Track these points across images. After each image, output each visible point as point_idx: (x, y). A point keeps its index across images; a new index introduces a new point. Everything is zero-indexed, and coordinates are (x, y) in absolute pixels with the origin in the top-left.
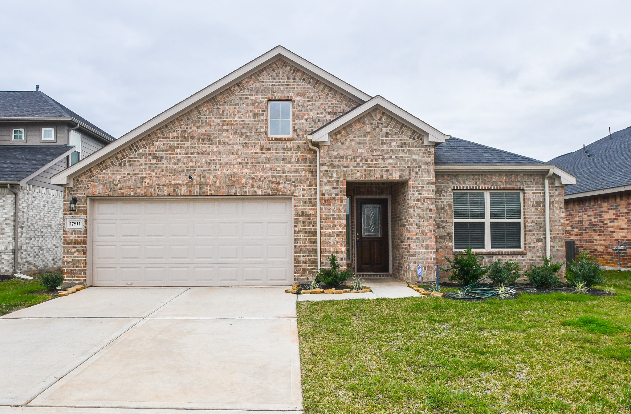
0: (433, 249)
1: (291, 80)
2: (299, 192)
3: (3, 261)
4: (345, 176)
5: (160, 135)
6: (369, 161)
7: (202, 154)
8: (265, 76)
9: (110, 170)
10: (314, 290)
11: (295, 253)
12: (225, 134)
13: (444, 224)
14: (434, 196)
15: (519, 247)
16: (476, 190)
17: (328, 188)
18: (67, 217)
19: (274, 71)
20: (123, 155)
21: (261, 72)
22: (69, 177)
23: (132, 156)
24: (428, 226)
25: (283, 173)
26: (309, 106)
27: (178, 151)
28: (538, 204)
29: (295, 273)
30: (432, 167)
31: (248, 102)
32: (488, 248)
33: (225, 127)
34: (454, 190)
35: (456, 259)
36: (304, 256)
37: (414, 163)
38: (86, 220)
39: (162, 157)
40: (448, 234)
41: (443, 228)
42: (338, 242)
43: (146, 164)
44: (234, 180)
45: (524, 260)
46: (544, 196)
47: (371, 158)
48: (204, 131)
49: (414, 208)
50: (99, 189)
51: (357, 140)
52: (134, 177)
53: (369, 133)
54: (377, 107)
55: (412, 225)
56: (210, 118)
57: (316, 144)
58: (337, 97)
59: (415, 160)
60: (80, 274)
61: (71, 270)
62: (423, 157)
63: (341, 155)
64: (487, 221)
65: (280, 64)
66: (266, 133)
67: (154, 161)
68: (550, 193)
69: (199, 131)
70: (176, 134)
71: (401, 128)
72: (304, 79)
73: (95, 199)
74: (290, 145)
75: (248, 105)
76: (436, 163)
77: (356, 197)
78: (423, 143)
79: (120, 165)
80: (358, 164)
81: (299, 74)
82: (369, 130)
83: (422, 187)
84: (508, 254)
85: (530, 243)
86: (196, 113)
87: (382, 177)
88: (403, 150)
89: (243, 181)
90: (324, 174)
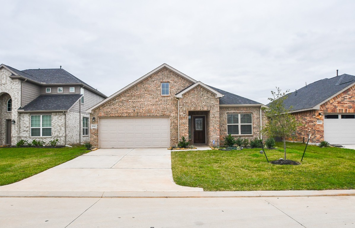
0: (219, 134)
1: (169, 75)
2: (172, 115)
3: (61, 140)
4: (188, 109)
5: (123, 95)
6: (196, 104)
7: (138, 102)
8: (160, 74)
9: (106, 108)
10: (177, 148)
11: (171, 136)
12: (146, 94)
13: (224, 126)
14: (219, 116)
15: (251, 134)
16: (235, 113)
17: (182, 113)
18: (91, 124)
19: (163, 72)
20: (110, 102)
21: (159, 72)
22: (92, 110)
23: (114, 102)
24: (217, 126)
25: (166, 108)
26: (175, 84)
27: (130, 101)
28: (257, 118)
29: (171, 143)
30: (218, 106)
31: (154, 83)
32: (240, 134)
33: (146, 92)
34: (227, 113)
35: (226, 138)
36: (174, 137)
37: (212, 104)
38: (98, 125)
39: (124, 103)
40: (225, 129)
41: (223, 127)
42: (185, 132)
43: (118, 105)
44: (149, 111)
45: (252, 138)
46: (260, 115)
47: (197, 103)
48: (138, 93)
49: (212, 120)
50: (102, 114)
51: (192, 96)
52: (114, 110)
53: (196, 94)
54: (199, 85)
55: (211, 126)
56: (141, 89)
57: (178, 98)
58: (185, 81)
59: (212, 103)
60: (96, 144)
61: (93, 143)
62: (215, 102)
63: (186, 102)
64: (240, 124)
65: (165, 69)
66: (160, 94)
67: (121, 104)
68: (262, 114)
69: (137, 94)
70: (129, 95)
71: (208, 92)
72: (173, 75)
73: (101, 118)
74: (168, 98)
75: (154, 84)
76: (220, 104)
77: (193, 116)
78: (215, 97)
79: (109, 106)
80: (192, 105)
81: (172, 73)
82: (196, 93)
83: (215, 113)
84: (247, 136)
85: (255, 132)
86: (136, 87)
87: (201, 109)
88: (208, 100)
89: (153, 111)
90: (180, 109)
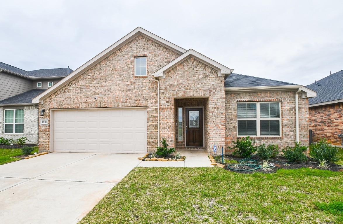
0: (223, 135)
1: (146, 46)
2: (150, 105)
4: (173, 95)
5: (82, 78)
6: (186, 86)
7: (102, 86)
8: (133, 44)
9: (59, 96)
10: (152, 159)
11: (148, 137)
12: (113, 75)
13: (231, 121)
14: (224, 105)
15: (279, 135)
16: (251, 101)
17: (164, 102)
18: (41, 119)
19: (137, 41)
20: (65, 88)
21: (130, 42)
22: (40, 99)
23: (69, 88)
24: (221, 122)
25: (142, 95)
26: (156, 59)
27: (90, 85)
28: (291, 109)
29: (148, 147)
30: (223, 89)
31: (124, 58)
32: (259, 135)
33: (113, 72)
34: (237, 102)
35: (237, 142)
36: (152, 139)
37: (213, 87)
38: (49, 120)
39: (83, 89)
40: (234, 127)
41: (231, 123)
42: (169, 132)
43: (76, 92)
44: (117, 100)
45: (282, 142)
46: (295, 105)
47: (188, 85)
48: (102, 75)
49: (212, 112)
50: (54, 105)
51: (180, 75)
52: (70, 99)
53: (186, 71)
54: (191, 56)
55: (211, 122)
56: (106, 68)
57: (157, 78)
58: (170, 53)
59: (213, 85)
60: (46, 146)
61: (43, 144)
62: (218, 83)
63: (171, 84)
64: (258, 120)
65: (140, 37)
66: (133, 74)
67: (79, 91)
68: (299, 103)
69: (100, 75)
70: (89, 77)
71: (205, 67)
72: (153, 45)
73: (54, 110)
74: (145, 80)
75: (124, 60)
76: (225, 86)
77: (185, 107)
78: (217, 75)
79: (64, 93)
80: (180, 88)
81: (150, 42)
82: (186, 70)
83: (217, 100)
84: (271, 139)
85: (285, 133)
86: (99, 66)
87: (193, 95)
88: (206, 80)
89: (122, 100)
90: (161, 95)
